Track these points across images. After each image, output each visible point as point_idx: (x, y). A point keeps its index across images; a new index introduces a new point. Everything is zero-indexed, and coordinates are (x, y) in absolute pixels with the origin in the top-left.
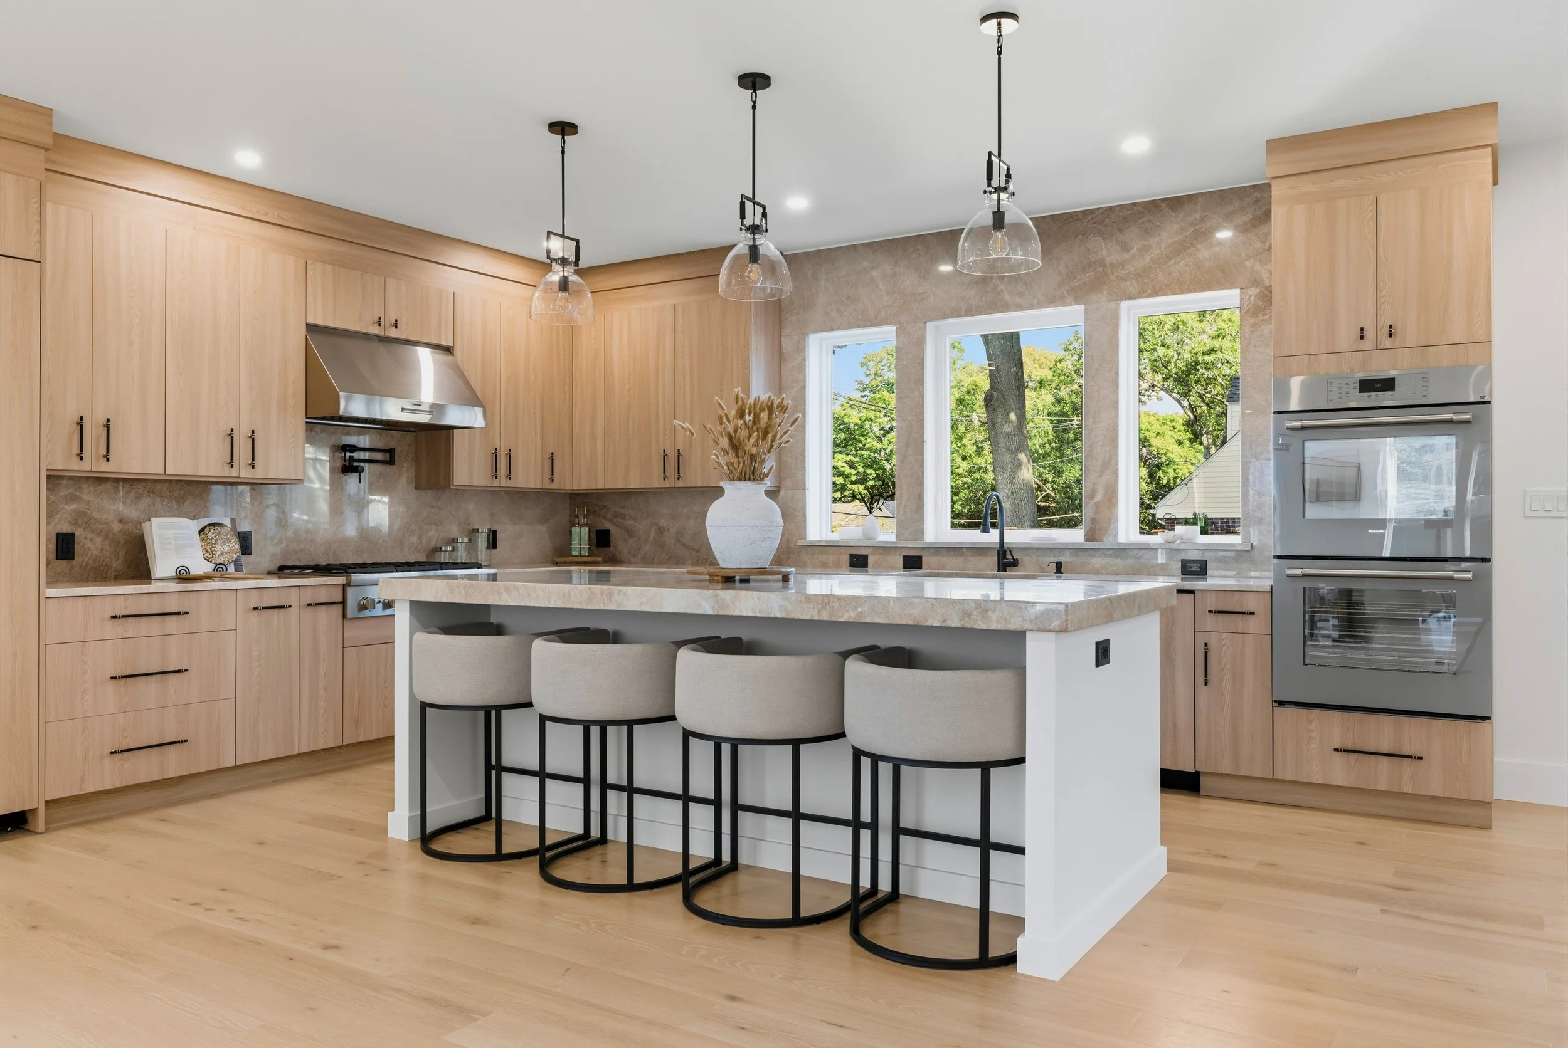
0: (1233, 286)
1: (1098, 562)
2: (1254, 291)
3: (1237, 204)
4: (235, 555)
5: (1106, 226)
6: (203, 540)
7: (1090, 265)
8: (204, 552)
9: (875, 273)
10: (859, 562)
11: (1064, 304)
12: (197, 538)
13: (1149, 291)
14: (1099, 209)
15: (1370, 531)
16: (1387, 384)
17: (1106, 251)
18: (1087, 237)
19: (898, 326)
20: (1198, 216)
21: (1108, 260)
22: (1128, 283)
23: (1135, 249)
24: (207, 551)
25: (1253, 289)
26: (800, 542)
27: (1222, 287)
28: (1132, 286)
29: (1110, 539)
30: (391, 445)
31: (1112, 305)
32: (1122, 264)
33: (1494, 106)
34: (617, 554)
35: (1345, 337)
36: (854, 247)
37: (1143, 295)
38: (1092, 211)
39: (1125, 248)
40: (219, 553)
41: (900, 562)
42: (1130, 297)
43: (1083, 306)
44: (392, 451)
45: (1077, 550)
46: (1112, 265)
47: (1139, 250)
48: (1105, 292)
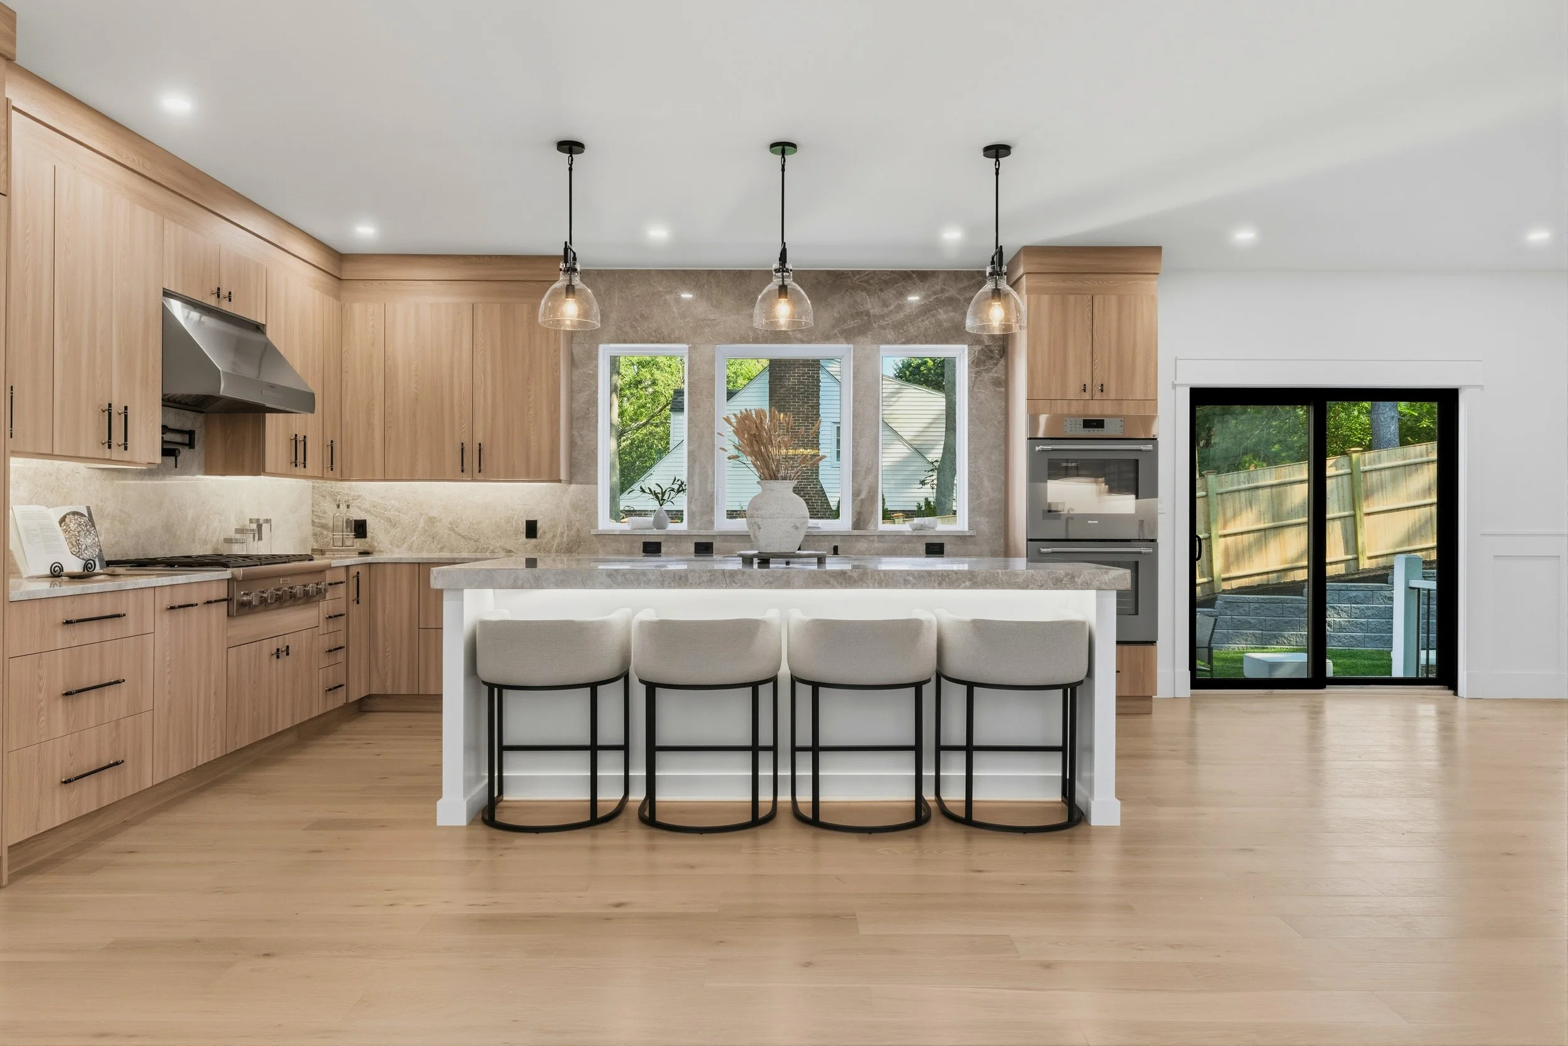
0: (963, 342)
1: (862, 545)
2: (978, 348)
3: (966, 283)
4: (97, 550)
5: (870, 285)
6: (65, 531)
7: (859, 314)
8: (71, 546)
9: (668, 297)
10: (652, 548)
11: (837, 342)
12: (59, 530)
13: (903, 340)
14: (865, 271)
15: (1089, 522)
16: (1099, 424)
17: (871, 305)
18: (855, 292)
19: (690, 345)
20: (938, 287)
21: (871, 311)
22: (887, 331)
23: (892, 307)
24: (72, 544)
25: (977, 346)
26: (593, 532)
27: (956, 342)
28: (890, 334)
29: (872, 528)
30: (188, 427)
31: (875, 346)
32: (883, 317)
33: (1157, 250)
34: (376, 544)
35: (1073, 390)
36: (649, 272)
37: (899, 342)
38: (859, 272)
39: (885, 304)
40: (84, 547)
41: (693, 549)
42: (888, 343)
43: (851, 346)
44: (191, 434)
45: (845, 537)
46: (875, 316)
47: (895, 307)
48: (869, 336)
